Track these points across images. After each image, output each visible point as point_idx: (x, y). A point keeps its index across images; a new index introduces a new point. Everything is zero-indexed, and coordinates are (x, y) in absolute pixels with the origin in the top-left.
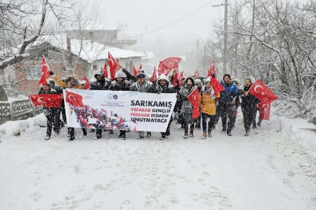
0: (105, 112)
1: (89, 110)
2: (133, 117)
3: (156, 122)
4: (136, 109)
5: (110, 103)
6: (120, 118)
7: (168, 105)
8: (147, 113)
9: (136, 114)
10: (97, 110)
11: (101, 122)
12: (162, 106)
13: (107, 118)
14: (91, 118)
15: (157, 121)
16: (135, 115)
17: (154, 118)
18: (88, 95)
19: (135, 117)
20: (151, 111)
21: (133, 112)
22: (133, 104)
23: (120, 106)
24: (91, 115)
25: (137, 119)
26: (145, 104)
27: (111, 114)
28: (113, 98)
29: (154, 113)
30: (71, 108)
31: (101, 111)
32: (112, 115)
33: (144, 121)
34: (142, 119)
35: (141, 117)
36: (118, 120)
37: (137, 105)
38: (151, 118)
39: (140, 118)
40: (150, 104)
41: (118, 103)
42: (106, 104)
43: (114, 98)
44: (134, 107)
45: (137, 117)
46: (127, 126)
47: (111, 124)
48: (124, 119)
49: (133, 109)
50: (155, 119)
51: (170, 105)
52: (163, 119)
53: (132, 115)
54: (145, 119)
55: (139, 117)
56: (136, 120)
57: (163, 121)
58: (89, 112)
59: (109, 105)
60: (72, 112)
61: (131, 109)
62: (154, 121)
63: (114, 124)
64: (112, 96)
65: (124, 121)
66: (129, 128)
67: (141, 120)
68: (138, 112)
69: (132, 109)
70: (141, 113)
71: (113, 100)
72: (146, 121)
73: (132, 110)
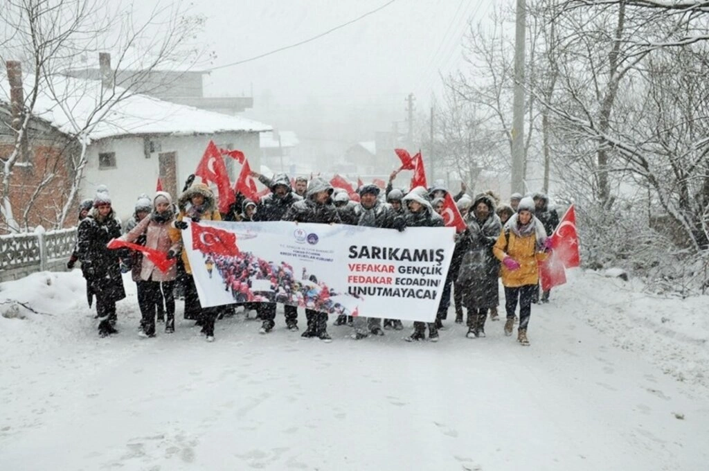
0: (290, 268)
1: (253, 263)
2: (353, 285)
3: (404, 296)
4: (361, 266)
5: (301, 250)
6: (322, 286)
7: (435, 257)
8: (386, 275)
9: (360, 277)
10: (270, 262)
11: (281, 289)
12: (420, 260)
13: (293, 282)
14: (257, 278)
15: (406, 294)
16: (358, 281)
17: (400, 286)
18: (248, 231)
19: (358, 285)
20: (396, 270)
21: (355, 273)
22: (353, 254)
23: (322, 259)
24: (257, 273)
25: (363, 289)
26: (381, 255)
27: (304, 274)
28: (306, 241)
29: (402, 276)
30: (208, 260)
31: (281, 266)
32: (304, 278)
33: (379, 294)
34: (375, 289)
35: (372, 285)
36: (318, 289)
37: (363, 257)
38: (394, 287)
39: (369, 288)
40: (393, 254)
41: (318, 253)
42: (291, 251)
43: (309, 242)
44: (357, 261)
45: (363, 286)
46: (337, 305)
47: (302, 297)
48: (332, 290)
49: (354, 265)
50: (402, 289)
51: (439, 258)
52: (421, 290)
53: (352, 281)
54: (382, 288)
55: (368, 285)
56: (361, 292)
57: (421, 294)
58: (252, 268)
59: (297, 254)
60: (210, 271)
61: (350, 265)
62: (401, 293)
63: (311, 298)
64: (304, 235)
65: (331, 295)
66: (341, 309)
67: (372, 292)
68: (365, 274)
69: (352, 266)
70: (372, 274)
71: (307, 246)
72: (383, 295)
73: (352, 270)
